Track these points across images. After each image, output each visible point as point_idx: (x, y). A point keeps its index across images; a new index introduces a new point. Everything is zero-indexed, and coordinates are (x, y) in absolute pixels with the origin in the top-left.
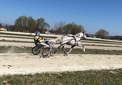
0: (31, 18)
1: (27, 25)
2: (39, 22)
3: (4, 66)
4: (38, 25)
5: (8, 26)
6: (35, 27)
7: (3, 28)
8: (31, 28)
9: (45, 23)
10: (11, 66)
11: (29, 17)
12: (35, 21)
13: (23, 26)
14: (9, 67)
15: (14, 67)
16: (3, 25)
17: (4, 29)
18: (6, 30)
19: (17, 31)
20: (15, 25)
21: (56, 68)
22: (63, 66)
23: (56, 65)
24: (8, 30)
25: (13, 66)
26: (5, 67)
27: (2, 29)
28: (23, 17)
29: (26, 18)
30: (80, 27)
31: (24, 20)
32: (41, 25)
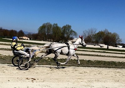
0: (56, 25)
1: (51, 33)
2: (64, 30)
3: (27, 79)
4: (63, 34)
5: (30, 35)
6: (61, 35)
7: (26, 36)
8: (56, 36)
9: (72, 31)
10: (35, 79)
11: (54, 24)
12: (60, 28)
13: (47, 34)
14: (33, 80)
15: (38, 81)
16: (25, 33)
17: (27, 38)
18: (29, 39)
19: (40, 40)
20: (38, 33)
21: (86, 84)
22: (94, 82)
23: (86, 80)
24: (30, 39)
25: (37, 79)
26: (29, 80)
27: (24, 38)
28: (47, 24)
29: (50, 26)
30: (115, 35)
31: (48, 28)
32: (67, 33)
